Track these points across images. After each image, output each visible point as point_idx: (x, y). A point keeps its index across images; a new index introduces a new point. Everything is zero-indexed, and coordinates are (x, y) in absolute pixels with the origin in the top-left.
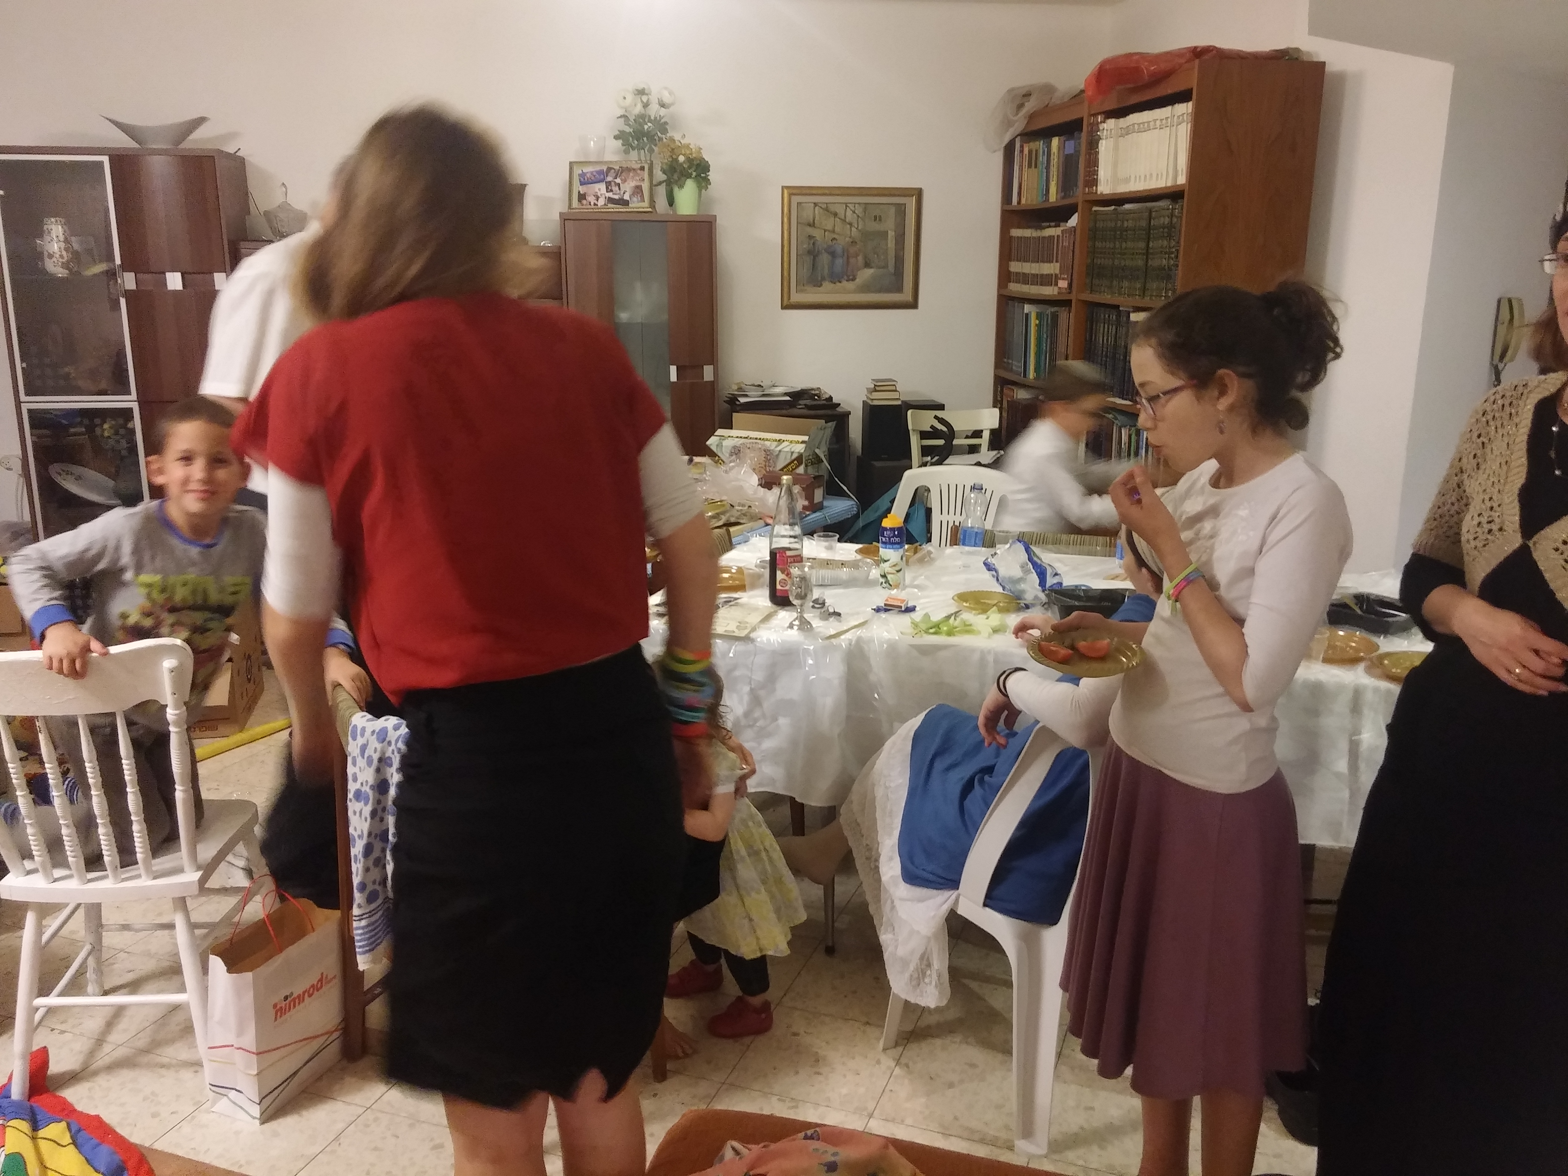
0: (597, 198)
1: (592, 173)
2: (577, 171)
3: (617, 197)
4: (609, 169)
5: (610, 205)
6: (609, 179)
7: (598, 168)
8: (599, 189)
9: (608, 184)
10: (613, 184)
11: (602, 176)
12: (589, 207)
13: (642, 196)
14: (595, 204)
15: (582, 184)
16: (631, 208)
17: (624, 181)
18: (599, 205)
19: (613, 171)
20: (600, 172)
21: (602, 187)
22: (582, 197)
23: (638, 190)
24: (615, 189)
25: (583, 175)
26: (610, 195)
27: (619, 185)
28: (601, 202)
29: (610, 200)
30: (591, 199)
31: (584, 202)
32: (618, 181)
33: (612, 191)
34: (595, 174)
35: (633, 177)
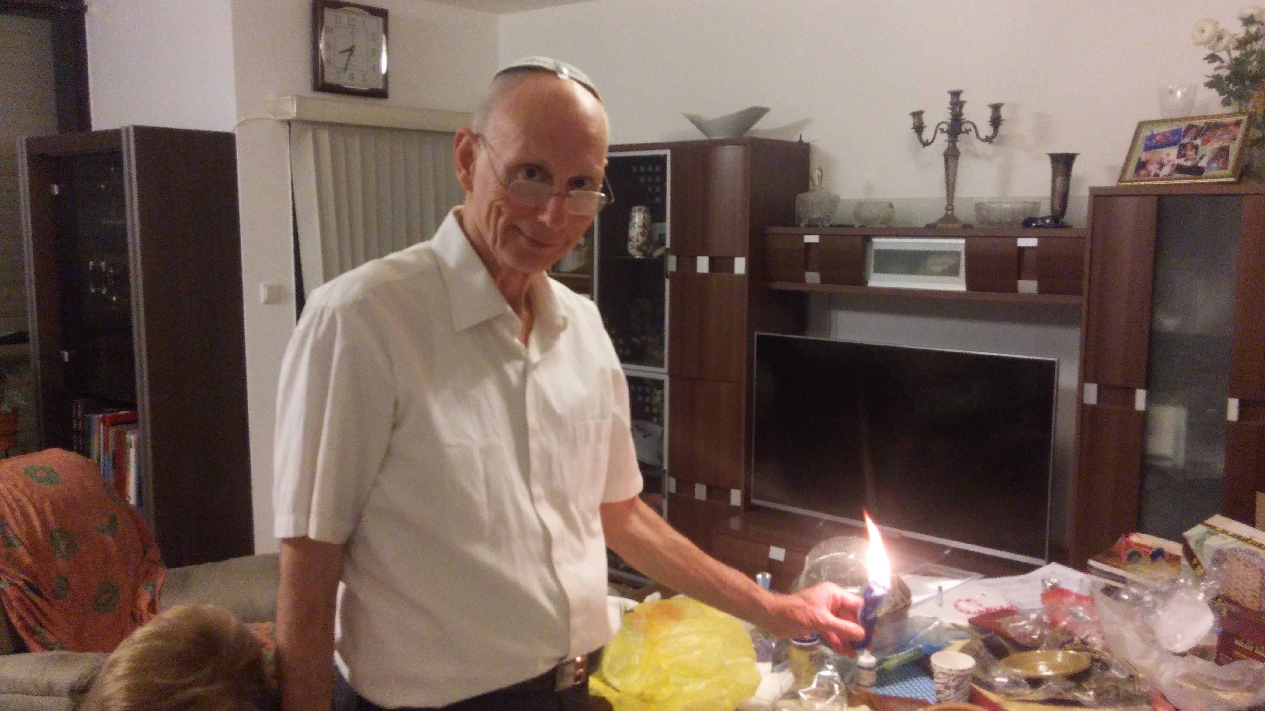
0: (1162, 165)
1: (1164, 134)
2: (1146, 132)
3: (1189, 164)
4: (1190, 127)
5: (1177, 175)
6: (1186, 140)
7: (1174, 126)
8: (1168, 155)
9: (1183, 147)
10: (1189, 146)
11: (1177, 137)
12: (1148, 178)
13: (1227, 159)
14: (1156, 175)
15: (1147, 148)
16: (1206, 178)
17: (1206, 142)
18: (1161, 176)
19: (1195, 129)
20: (1177, 132)
21: (1173, 152)
22: (1141, 165)
23: (1224, 151)
24: (1190, 153)
25: (1151, 137)
26: (1181, 162)
27: (1196, 148)
28: (1166, 171)
29: (1180, 169)
30: (1153, 168)
31: (1142, 172)
32: (1198, 142)
33: (1184, 156)
34: (1168, 135)
35: (1220, 136)
